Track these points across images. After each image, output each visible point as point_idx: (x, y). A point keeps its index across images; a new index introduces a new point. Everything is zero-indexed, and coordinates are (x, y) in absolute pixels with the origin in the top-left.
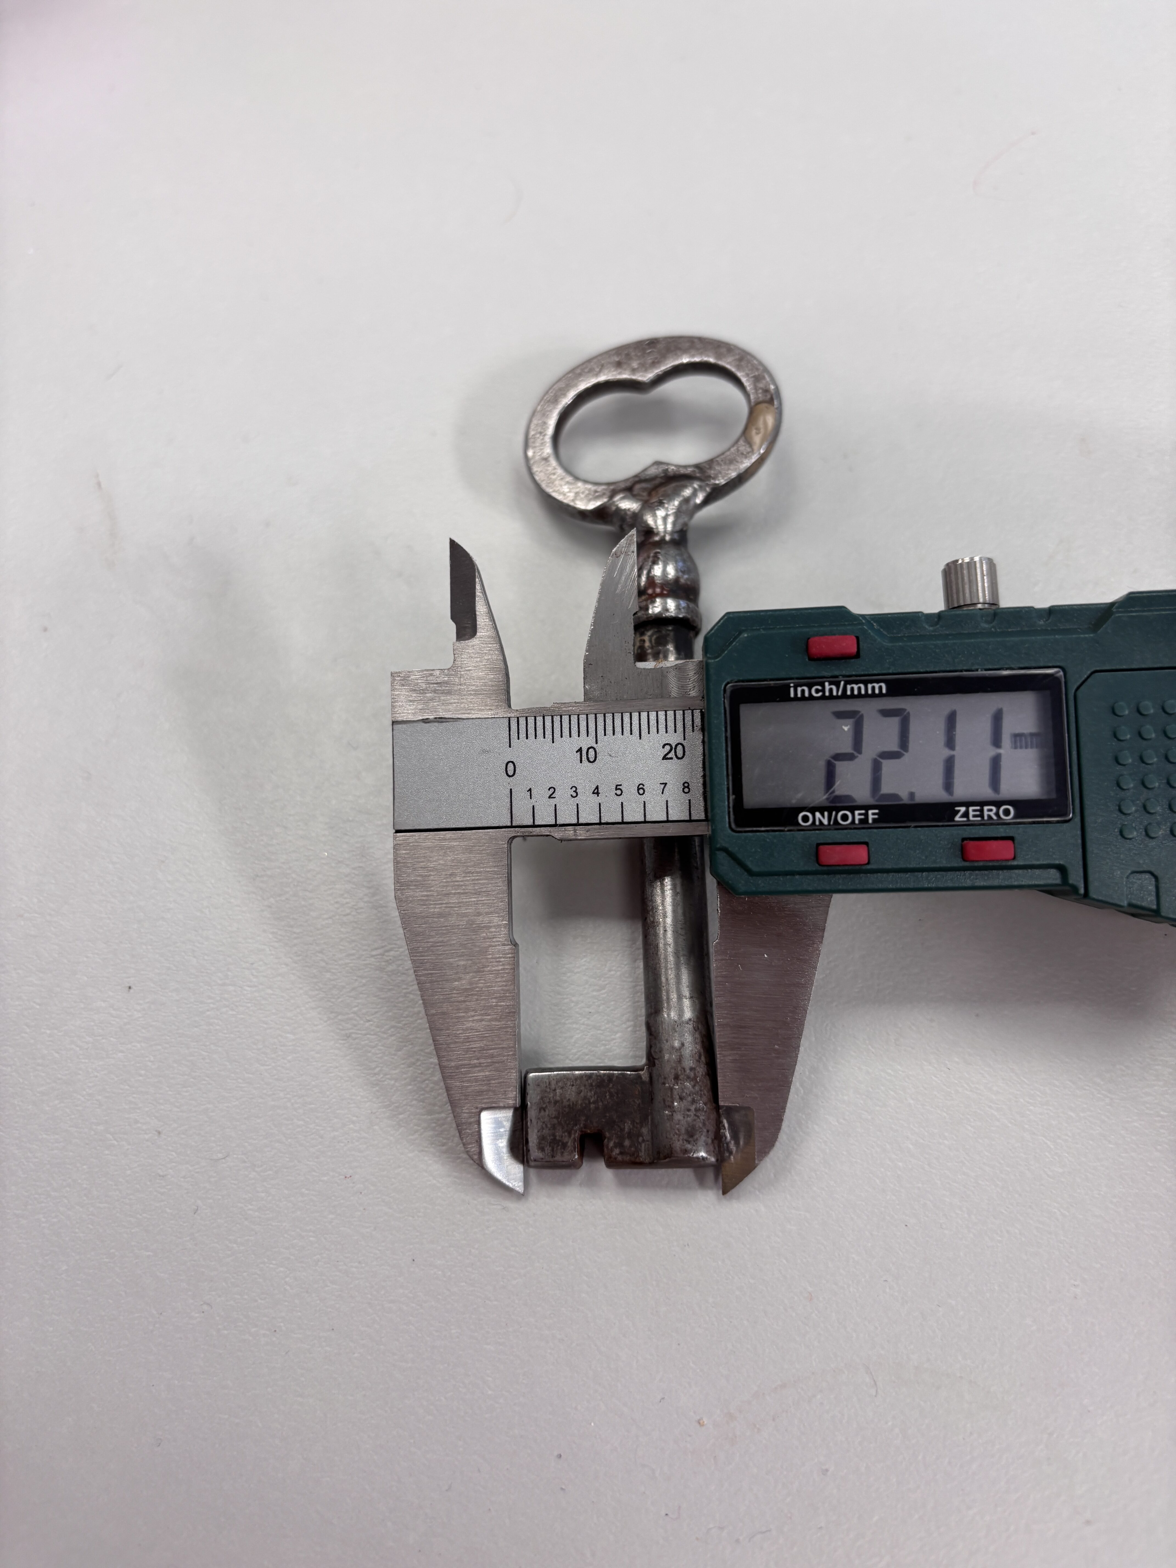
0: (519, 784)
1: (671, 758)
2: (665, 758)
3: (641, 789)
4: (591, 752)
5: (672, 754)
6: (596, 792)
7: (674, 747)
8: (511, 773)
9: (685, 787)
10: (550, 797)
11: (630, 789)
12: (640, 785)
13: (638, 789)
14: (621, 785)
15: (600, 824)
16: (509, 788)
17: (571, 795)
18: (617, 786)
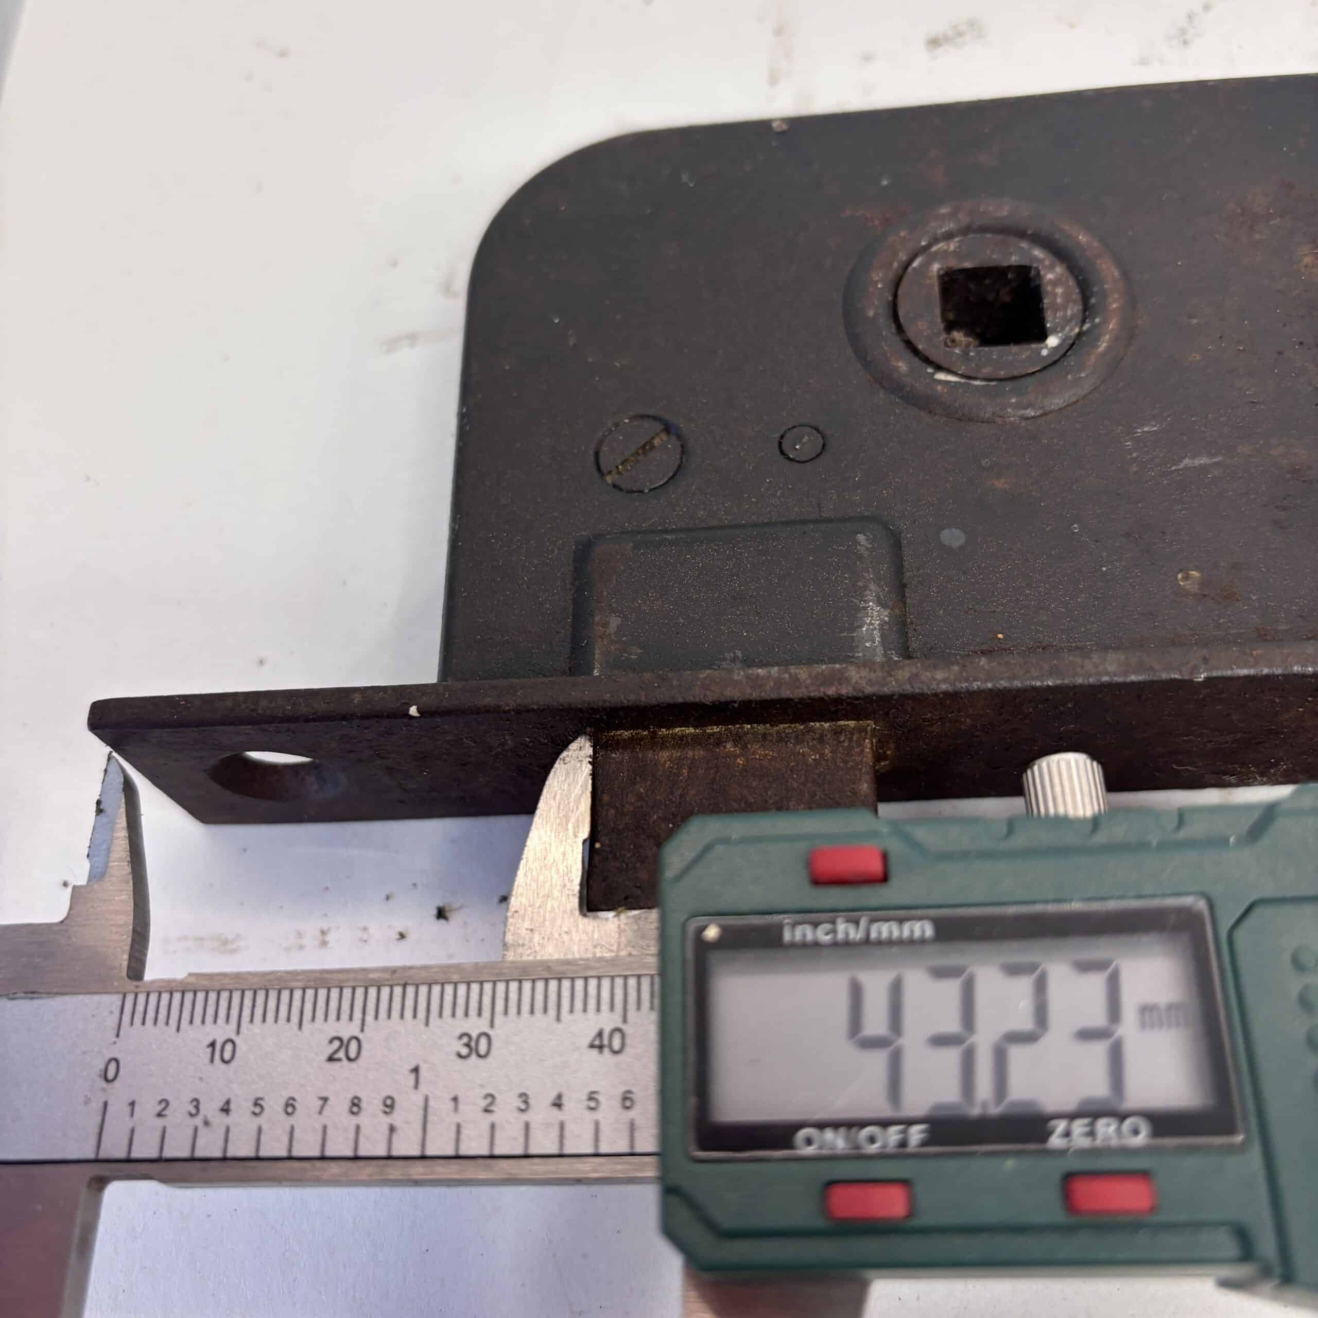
0: (118, 1095)
1: (339, 1060)
2: (331, 1059)
3: (290, 1106)
4: (229, 1047)
5: (341, 1054)
6: (226, 1110)
7: (345, 1041)
8: (111, 1075)
9: (354, 1104)
10: (159, 1115)
11: (274, 1105)
12: (288, 1100)
13: (287, 1105)
14: (261, 1099)
15: (225, 1159)
16: (104, 1100)
17: (191, 1115)
18: (258, 1099)
